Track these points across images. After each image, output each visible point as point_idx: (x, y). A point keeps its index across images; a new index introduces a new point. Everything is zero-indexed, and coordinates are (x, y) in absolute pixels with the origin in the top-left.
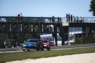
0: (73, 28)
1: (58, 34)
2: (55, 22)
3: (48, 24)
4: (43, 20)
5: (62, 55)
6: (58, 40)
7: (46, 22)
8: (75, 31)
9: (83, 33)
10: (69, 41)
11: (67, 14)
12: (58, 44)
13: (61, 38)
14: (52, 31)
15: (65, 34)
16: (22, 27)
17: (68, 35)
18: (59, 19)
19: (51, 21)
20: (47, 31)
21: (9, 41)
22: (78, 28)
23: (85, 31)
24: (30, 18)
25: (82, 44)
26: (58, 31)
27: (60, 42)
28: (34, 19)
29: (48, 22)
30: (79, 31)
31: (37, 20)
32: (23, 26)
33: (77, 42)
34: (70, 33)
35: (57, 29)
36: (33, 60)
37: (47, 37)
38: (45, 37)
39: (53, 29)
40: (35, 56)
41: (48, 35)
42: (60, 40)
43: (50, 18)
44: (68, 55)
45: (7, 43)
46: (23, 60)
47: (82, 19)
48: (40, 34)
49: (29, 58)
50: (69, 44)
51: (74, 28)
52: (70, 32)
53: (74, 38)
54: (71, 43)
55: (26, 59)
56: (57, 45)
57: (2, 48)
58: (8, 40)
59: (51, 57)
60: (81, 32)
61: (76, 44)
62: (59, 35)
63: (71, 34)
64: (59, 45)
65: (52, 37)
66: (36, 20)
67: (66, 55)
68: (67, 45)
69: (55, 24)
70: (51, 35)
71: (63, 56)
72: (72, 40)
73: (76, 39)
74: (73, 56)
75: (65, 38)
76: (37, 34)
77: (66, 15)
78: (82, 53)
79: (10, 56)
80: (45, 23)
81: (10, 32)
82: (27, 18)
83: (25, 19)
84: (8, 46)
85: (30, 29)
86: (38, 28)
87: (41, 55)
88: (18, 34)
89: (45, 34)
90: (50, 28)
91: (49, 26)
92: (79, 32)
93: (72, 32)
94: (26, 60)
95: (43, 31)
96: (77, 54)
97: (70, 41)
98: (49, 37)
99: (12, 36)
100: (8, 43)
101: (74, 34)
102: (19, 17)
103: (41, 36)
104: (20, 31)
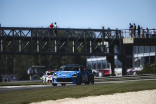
0: (140, 47)
1: (116, 57)
2: (112, 38)
3: (100, 40)
4: (92, 33)
5: (122, 92)
6: (116, 67)
7: (97, 37)
8: (144, 52)
10: (134, 69)
11: (130, 24)
12: (115, 73)
13: (120, 64)
14: (105, 53)
15: (128, 56)
16: (57, 45)
17: (132, 59)
18: (118, 32)
20: (98, 53)
21: (35, 68)
22: (149, 47)
24: (70, 31)
26: (116, 51)
27: (119, 71)
28: (76, 32)
29: (99, 37)
30: (150, 52)
31: (81, 33)
32: (59, 43)
33: (147, 71)
34: (136, 56)
35: (115, 48)
36: (74, 99)
37: (97, 61)
38: (94, 62)
39: (108, 49)
40: (77, 94)
41: (99, 59)
42: (119, 67)
44: (132, 91)
45: (32, 72)
46: (58, 100)
47: (155, 32)
48: (87, 56)
49: (67, 97)
50: (135, 73)
51: (143, 47)
52: (135, 53)
53: (142, 64)
54: (137, 72)
55: (63, 98)
56: (115, 75)
57: (24, 80)
58: (33, 66)
59: (104, 94)
60: (153, 54)
61: (145, 73)
62: (118, 58)
63: (138, 58)
64: (118, 74)
65: (106, 61)
66: (79, 34)
67: (128, 92)
68: (131, 74)
70: (104, 58)
71: (124, 94)
72: (139, 66)
73: (146, 66)
74: (140, 93)
75: (127, 63)
76: (82, 56)
77: (130, 26)
78: (155, 89)
79: (37, 93)
80: (94, 39)
81: (38, 54)
82: (65, 31)
83: (62, 32)
84: (34, 76)
85: (69, 49)
86: (83, 46)
87: (87, 92)
88: (51, 56)
89: (95, 57)
90: (102, 48)
91: (102, 43)
92: (145, 54)
93: (139, 53)
94: (63, 100)
95: (91, 52)
97: (136, 69)
98: (101, 62)
99: (40, 61)
100: (34, 71)
101: (142, 57)
102: (52, 29)
103: (89, 60)
104: (53, 51)
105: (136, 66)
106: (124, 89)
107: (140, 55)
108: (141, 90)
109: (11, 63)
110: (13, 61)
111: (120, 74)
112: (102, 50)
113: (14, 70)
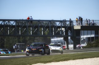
1: (69, 38)
2: (67, 25)
3: (59, 27)
4: (54, 23)
5: (74, 59)
6: (69, 44)
7: (57, 25)
8: (87, 35)
9: (95, 37)
12: (69, 48)
13: (72, 42)
14: (63, 35)
15: (77, 37)
16: (32, 30)
17: (80, 39)
19: (62, 24)
20: (58, 35)
22: (90, 31)
23: (98, 34)
24: (40, 21)
25: (95, 47)
26: (69, 34)
27: (71, 46)
28: (44, 22)
29: (59, 25)
30: (91, 34)
31: (47, 23)
32: (33, 29)
33: (89, 46)
34: (82, 37)
35: (69, 32)
36: (43, 64)
38: (55, 41)
39: (64, 33)
40: (45, 61)
41: (59, 39)
42: (72, 44)
43: (61, 21)
44: (80, 59)
45: (16, 47)
48: (51, 37)
49: (39, 63)
51: (87, 31)
52: (82, 35)
53: (86, 42)
54: (83, 47)
55: (36, 63)
56: (69, 49)
58: (17, 44)
59: (62, 61)
60: (93, 36)
61: (88, 48)
62: (71, 38)
63: (83, 38)
64: (71, 48)
66: (46, 23)
67: (77, 59)
68: (79, 48)
69: (67, 27)
70: (62, 39)
71: (74, 60)
72: (84, 43)
73: (88, 43)
74: (85, 60)
75: (77, 41)
76: (48, 37)
78: (94, 57)
79: (20, 61)
80: (56, 26)
81: (20, 36)
82: (37, 21)
83: (35, 22)
84: (18, 50)
85: (40, 33)
86: (48, 31)
87: (51, 59)
88: (28, 37)
89: (56, 38)
91: (60, 29)
93: (84, 35)
94: (36, 64)
95: (54, 34)
96: (89, 58)
97: (82, 45)
98: (60, 41)
99: (21, 40)
100: (18, 47)
101: (86, 38)
103: (52, 40)
104: (29, 34)
105: (82, 43)
106: (74, 58)
107: (85, 37)
108: (85, 58)
109: (3, 42)
110: (4, 40)
111: (72, 48)
112: (61, 33)
113: (5, 46)
